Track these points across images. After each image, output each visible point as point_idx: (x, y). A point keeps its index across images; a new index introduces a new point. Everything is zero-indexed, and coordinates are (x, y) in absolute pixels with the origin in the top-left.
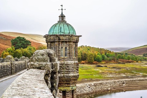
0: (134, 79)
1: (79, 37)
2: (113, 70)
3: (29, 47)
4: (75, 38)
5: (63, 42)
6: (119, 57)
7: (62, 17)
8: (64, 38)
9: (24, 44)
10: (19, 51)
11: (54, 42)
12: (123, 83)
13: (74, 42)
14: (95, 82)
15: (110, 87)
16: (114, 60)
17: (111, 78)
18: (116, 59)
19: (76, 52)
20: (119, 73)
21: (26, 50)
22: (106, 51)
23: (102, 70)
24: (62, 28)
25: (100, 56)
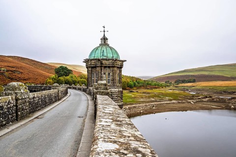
0: (162, 103)
1: (123, 61)
2: (144, 94)
3: (70, 75)
4: (119, 63)
5: (105, 67)
6: (148, 84)
7: (105, 39)
8: (107, 62)
9: (66, 73)
10: (61, 78)
11: (95, 67)
12: (153, 106)
13: (118, 68)
14: (129, 106)
15: (143, 110)
16: (143, 86)
17: (143, 102)
18: (145, 85)
19: (120, 78)
20: (149, 97)
21: (68, 77)
22: (137, 79)
23: (134, 95)
24: (105, 51)
25: (132, 83)
